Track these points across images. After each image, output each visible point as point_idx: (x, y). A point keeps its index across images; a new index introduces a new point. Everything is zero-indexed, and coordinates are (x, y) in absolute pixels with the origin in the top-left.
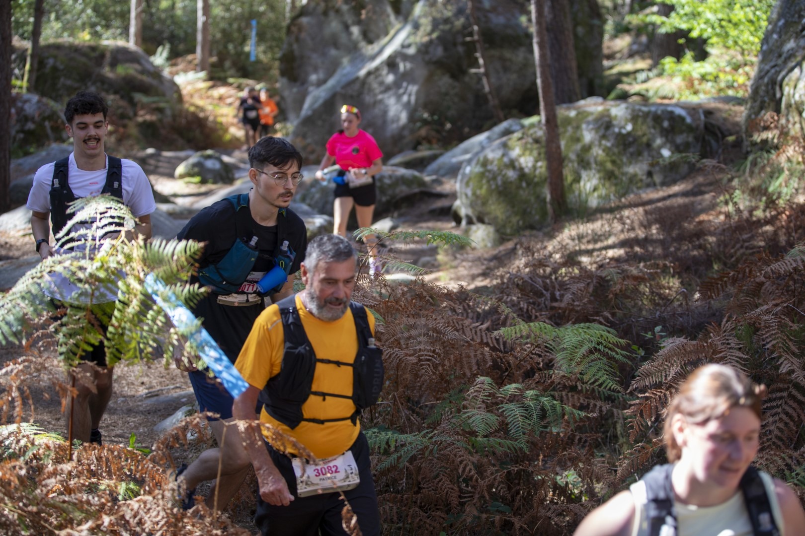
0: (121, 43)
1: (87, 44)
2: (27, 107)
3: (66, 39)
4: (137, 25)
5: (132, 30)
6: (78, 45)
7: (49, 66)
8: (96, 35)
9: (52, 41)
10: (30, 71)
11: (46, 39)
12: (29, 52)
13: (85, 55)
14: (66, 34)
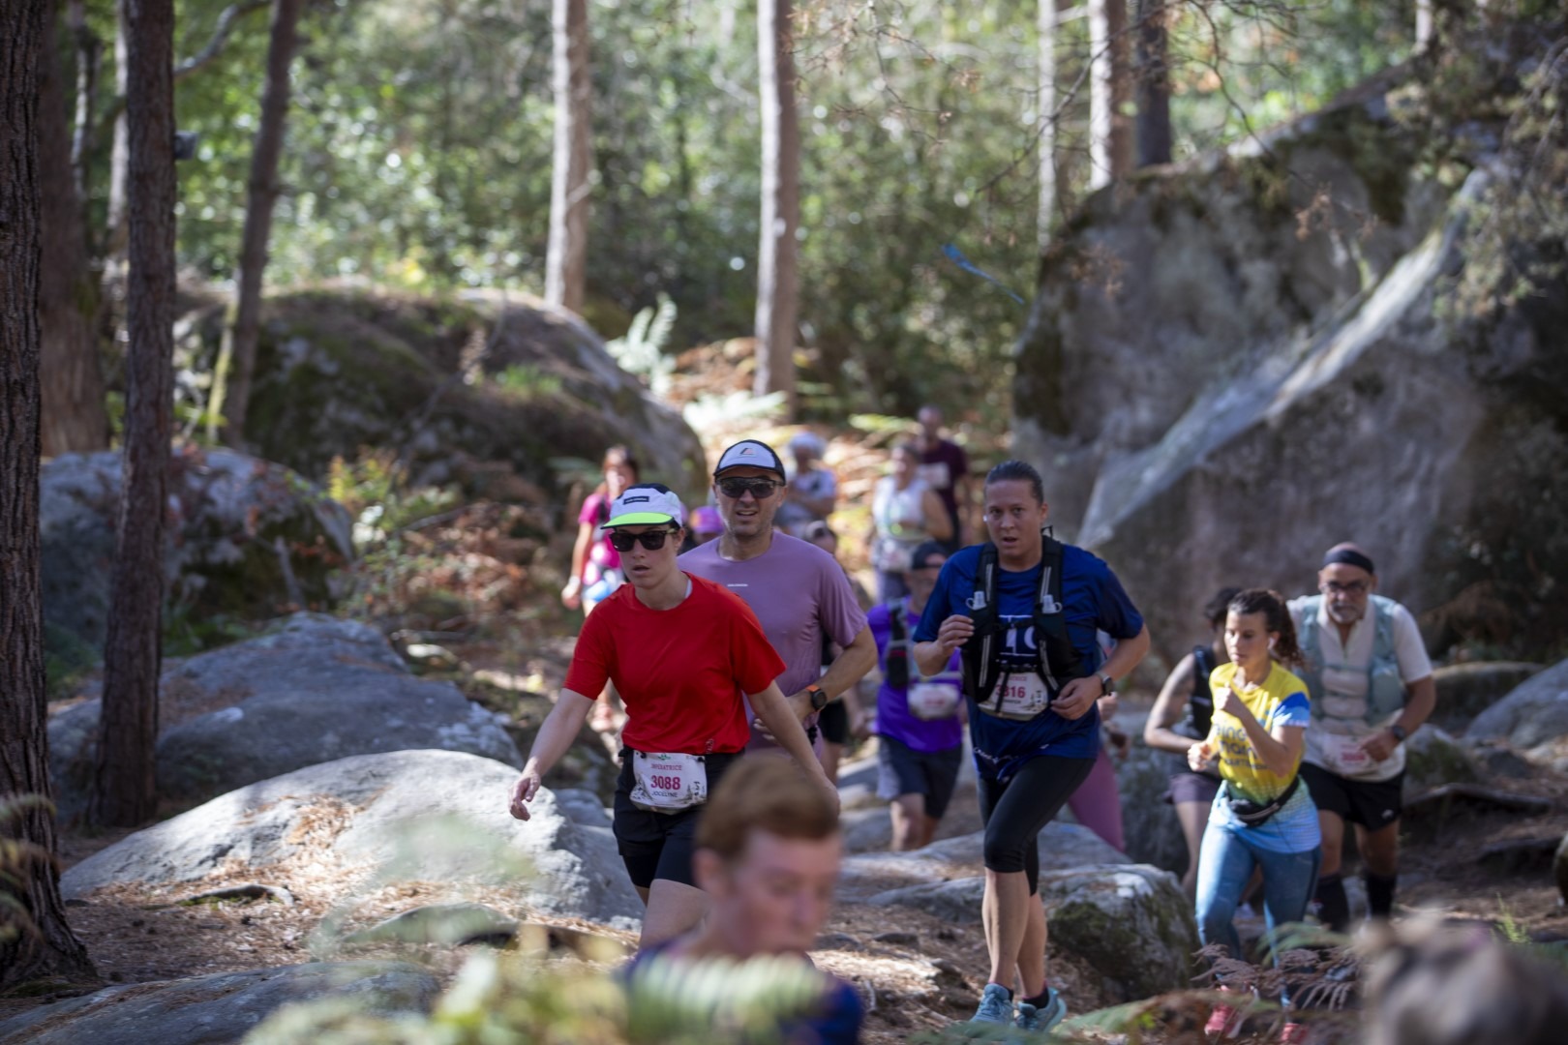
0: (518, 295)
1: (411, 298)
2: (217, 491)
3: (347, 278)
4: (569, 241)
5: (555, 256)
6: (387, 299)
7: (288, 364)
8: (441, 267)
9: (300, 284)
10: (231, 379)
11: (284, 279)
12: (230, 317)
13: (405, 331)
14: (346, 264)
